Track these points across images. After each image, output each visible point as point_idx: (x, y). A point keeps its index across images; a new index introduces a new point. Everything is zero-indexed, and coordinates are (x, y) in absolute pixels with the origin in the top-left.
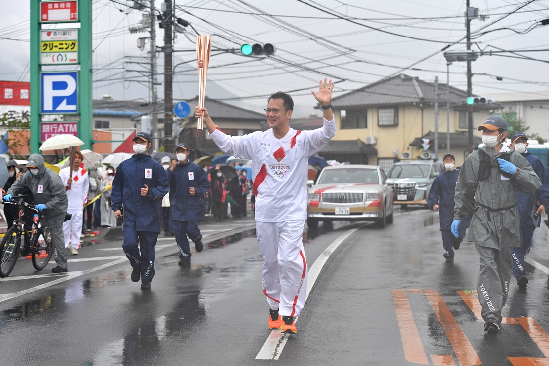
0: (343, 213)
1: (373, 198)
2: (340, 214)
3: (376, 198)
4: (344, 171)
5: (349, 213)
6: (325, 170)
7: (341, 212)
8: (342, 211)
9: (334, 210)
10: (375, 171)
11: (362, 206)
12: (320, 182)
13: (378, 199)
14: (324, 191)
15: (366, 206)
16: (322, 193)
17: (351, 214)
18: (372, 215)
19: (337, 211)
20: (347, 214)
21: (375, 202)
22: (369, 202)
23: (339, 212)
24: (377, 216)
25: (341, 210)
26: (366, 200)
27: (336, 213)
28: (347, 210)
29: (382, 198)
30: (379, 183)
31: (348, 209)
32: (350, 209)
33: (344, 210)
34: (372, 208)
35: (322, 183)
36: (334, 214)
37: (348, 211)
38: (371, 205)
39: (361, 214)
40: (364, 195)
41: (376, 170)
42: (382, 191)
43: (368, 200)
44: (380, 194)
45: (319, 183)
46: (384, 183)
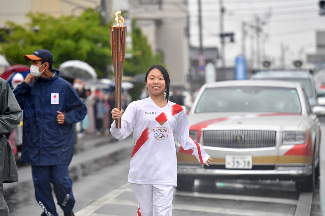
0: (241, 167)
1: (295, 139)
2: (235, 167)
3: (299, 139)
4: (239, 90)
5: (251, 167)
6: (206, 89)
7: (236, 164)
8: (238, 162)
9: (224, 160)
10: (293, 92)
11: (275, 154)
12: (197, 111)
13: (301, 142)
14: (205, 127)
15: (282, 154)
16: (203, 129)
17: (255, 168)
18: (293, 172)
19: (229, 162)
20: (246, 167)
21: (298, 147)
22: (287, 147)
23: (232, 164)
24: (301, 172)
25: (235, 160)
26: (282, 144)
27: (227, 166)
28: (247, 160)
29: (310, 140)
30: (301, 114)
31: (249, 159)
32: (254, 159)
33: (241, 161)
34: (293, 157)
35: (200, 112)
36: (223, 167)
37: (249, 163)
38: (290, 152)
39: (272, 168)
40: (278, 135)
41: (295, 89)
42: (309, 127)
43: (285, 142)
44: (306, 132)
45: (195, 112)
46: (310, 112)
